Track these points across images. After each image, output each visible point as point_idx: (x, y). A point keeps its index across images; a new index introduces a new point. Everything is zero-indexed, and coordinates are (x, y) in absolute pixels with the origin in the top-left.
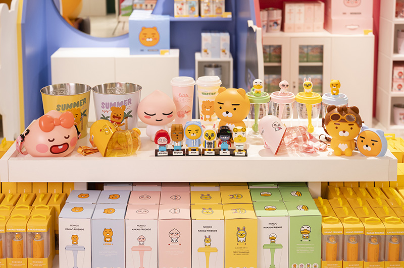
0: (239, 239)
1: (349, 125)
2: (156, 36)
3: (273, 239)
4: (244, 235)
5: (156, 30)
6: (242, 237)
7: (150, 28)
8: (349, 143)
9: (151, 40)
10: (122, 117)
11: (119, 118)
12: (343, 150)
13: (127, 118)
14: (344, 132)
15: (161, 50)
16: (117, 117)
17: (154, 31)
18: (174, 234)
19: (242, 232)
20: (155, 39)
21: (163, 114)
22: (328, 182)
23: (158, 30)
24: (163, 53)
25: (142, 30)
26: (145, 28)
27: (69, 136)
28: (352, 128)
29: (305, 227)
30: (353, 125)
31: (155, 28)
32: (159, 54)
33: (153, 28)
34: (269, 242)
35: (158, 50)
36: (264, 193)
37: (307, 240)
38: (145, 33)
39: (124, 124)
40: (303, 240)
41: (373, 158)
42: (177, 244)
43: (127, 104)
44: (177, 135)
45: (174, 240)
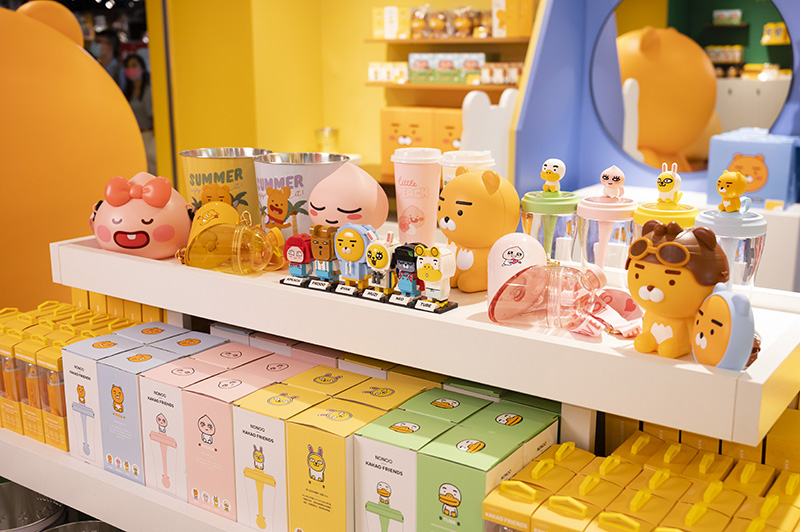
0: (313, 473)
1: (667, 272)
2: (760, 173)
3: (384, 494)
4: (321, 467)
5: (763, 161)
6: (315, 467)
7: (750, 156)
8: (679, 324)
9: (750, 179)
10: (285, 209)
11: (280, 211)
12: (659, 342)
13: (295, 213)
14: (650, 288)
15: (768, 201)
16: (277, 210)
17: (758, 163)
18: (206, 427)
19: (316, 458)
20: (759, 178)
21: (339, 209)
22: (641, 423)
23: (767, 161)
24: (770, 207)
25: (734, 159)
26: (741, 156)
27: (152, 220)
28: (672, 283)
29: (450, 489)
30: (679, 273)
31: (761, 158)
32: (763, 207)
33: (757, 157)
34: (376, 499)
35: (762, 201)
36: (447, 401)
37: (453, 522)
38: (740, 164)
39: (289, 225)
40: (445, 518)
41: (700, 368)
42: (211, 448)
43: (293, 185)
44: (321, 247)
45: (207, 438)
